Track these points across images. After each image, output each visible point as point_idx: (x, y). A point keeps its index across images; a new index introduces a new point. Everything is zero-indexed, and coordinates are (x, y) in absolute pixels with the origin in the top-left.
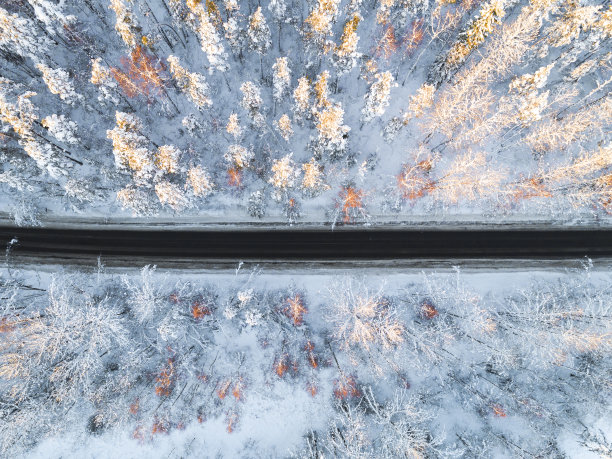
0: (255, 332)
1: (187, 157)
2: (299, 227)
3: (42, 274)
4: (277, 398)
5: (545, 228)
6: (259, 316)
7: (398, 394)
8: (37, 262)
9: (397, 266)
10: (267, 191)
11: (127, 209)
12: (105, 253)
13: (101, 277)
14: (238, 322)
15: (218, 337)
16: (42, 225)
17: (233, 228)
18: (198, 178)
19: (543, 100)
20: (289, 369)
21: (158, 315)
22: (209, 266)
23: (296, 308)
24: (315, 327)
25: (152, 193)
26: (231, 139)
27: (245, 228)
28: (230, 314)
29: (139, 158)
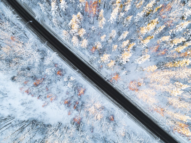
0: (68, 89)
1: (87, 36)
2: (98, 73)
3: (31, 34)
4: (60, 108)
5: (155, 122)
6: (72, 86)
7: (88, 131)
8: (32, 31)
9: (113, 102)
10: (98, 59)
11: (62, 36)
12: (49, 42)
13: (43, 46)
14: (65, 83)
15: (58, 82)
16: (41, 23)
17: (83, 61)
18: (85, 43)
19: (181, 93)
20: (68, 104)
21: (49, 66)
22: (70, 65)
23: (82, 91)
24: (82, 99)
25: (72, 37)
26: (100, 40)
27: (86, 63)
28: (65, 80)
29: (76, 27)
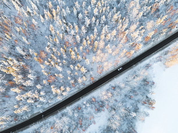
0: (90, 108)
1: (65, 87)
2: (87, 86)
3: (49, 119)
4: (100, 116)
5: (125, 64)
6: (89, 104)
8: (47, 118)
9: (106, 83)
10: (79, 84)
12: (58, 109)
13: (59, 114)
14: (86, 108)
15: (84, 112)
16: (45, 111)
17: (76, 93)
18: (68, 89)
20: (99, 110)
21: (73, 113)
22: (76, 101)
23: (94, 100)
24: (99, 101)
25: (62, 95)
26: (70, 80)
27: (78, 92)
28: (84, 107)
